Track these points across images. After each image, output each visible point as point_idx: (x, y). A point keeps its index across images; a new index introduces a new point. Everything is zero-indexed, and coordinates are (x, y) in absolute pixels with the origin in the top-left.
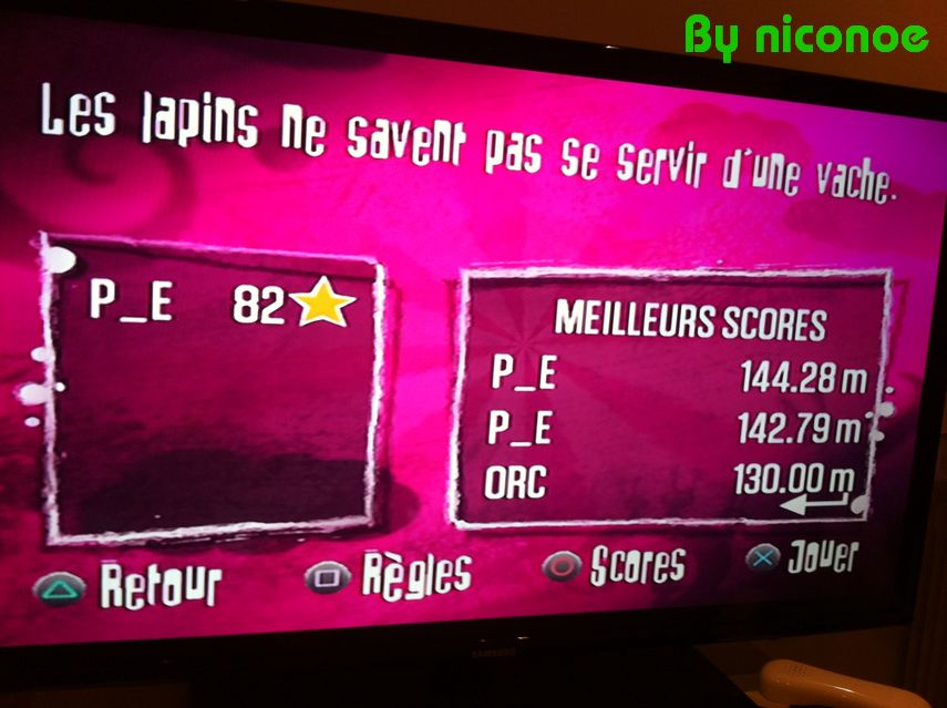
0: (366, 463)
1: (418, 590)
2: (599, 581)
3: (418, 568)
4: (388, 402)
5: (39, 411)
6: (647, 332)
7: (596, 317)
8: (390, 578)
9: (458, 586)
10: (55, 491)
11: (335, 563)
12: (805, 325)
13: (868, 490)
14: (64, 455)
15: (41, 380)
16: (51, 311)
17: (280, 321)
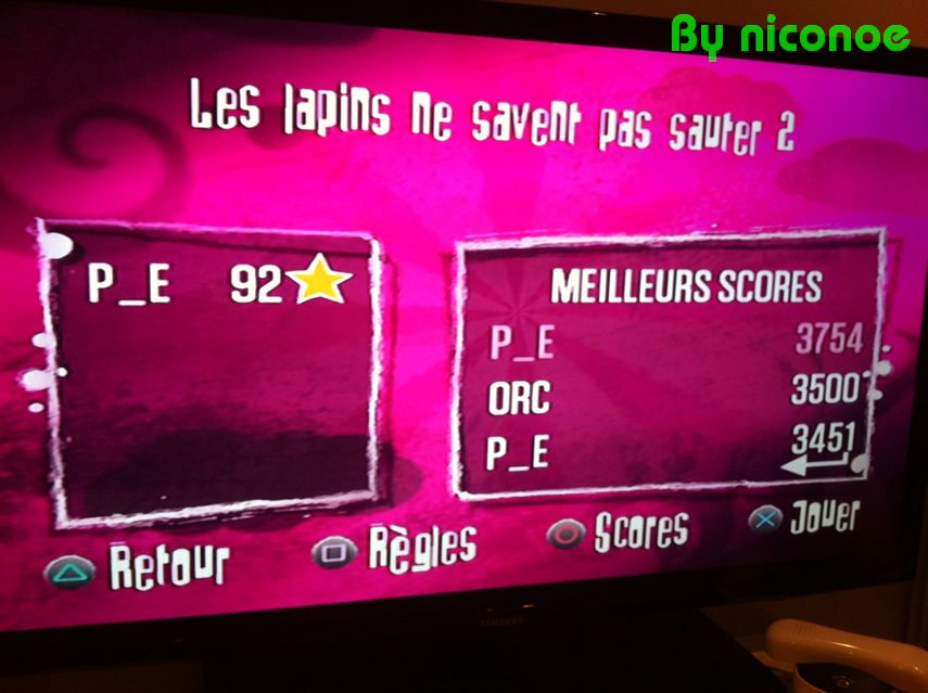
0: (368, 438)
1: (425, 561)
2: (603, 547)
3: (423, 540)
4: (387, 376)
5: (42, 396)
6: (644, 299)
7: (592, 286)
8: (396, 551)
9: (464, 557)
10: (61, 476)
11: (341, 538)
12: (801, 286)
13: (868, 450)
14: (69, 439)
15: (43, 366)
16: (50, 297)
17: (278, 300)
